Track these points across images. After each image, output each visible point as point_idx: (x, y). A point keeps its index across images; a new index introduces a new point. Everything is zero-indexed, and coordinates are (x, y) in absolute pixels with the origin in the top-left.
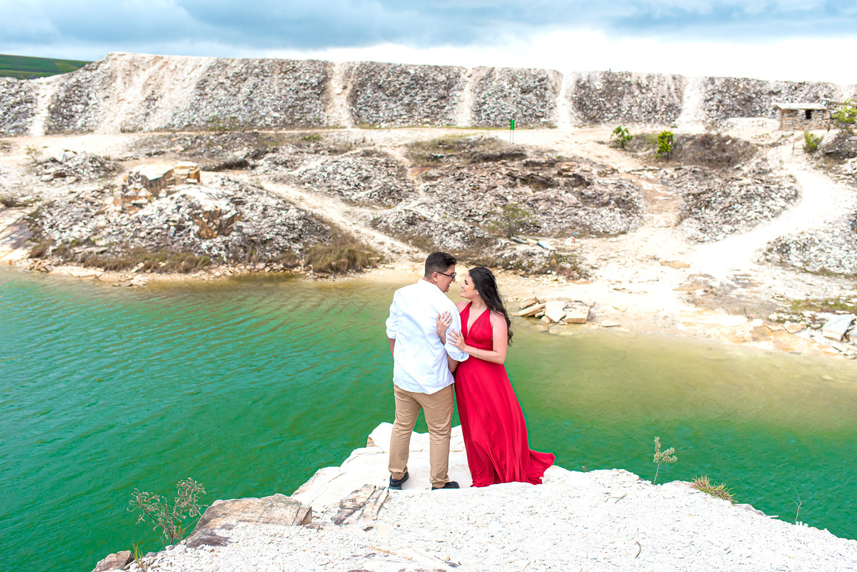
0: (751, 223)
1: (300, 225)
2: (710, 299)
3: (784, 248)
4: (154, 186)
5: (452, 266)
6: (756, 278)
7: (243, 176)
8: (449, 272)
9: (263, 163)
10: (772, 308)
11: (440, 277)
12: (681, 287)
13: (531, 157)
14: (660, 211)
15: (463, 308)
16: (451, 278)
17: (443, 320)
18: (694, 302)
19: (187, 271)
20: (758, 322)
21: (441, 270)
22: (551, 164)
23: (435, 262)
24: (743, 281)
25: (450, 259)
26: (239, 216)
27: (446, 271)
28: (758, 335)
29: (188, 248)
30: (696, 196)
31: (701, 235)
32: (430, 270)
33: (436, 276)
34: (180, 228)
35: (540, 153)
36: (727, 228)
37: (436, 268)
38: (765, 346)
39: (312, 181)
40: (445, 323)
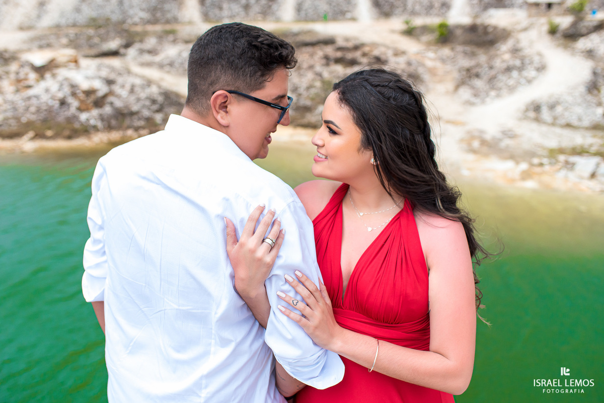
0: (512, 89)
1: (160, 99)
2: (485, 149)
3: (537, 108)
4: (41, 71)
5: (280, 72)
6: (518, 131)
7: (115, 62)
8: (268, 92)
9: (132, 52)
10: (533, 154)
11: (239, 110)
12: (462, 140)
13: (340, 43)
14: (441, 81)
15: (320, 204)
16: (275, 113)
17: (252, 242)
18: (474, 151)
19: (69, 138)
20: (524, 166)
21: (240, 85)
22: (356, 48)
23: (220, 55)
24: (508, 134)
25: (270, 46)
26: (111, 93)
27: (259, 86)
28: (526, 176)
29: (71, 120)
30: (468, 70)
31: (473, 99)
32: (204, 86)
33: (224, 106)
34: (63, 103)
35: (347, 40)
36: (493, 93)
37: (224, 78)
38: (530, 184)
39: (171, 64)
40: (261, 251)
